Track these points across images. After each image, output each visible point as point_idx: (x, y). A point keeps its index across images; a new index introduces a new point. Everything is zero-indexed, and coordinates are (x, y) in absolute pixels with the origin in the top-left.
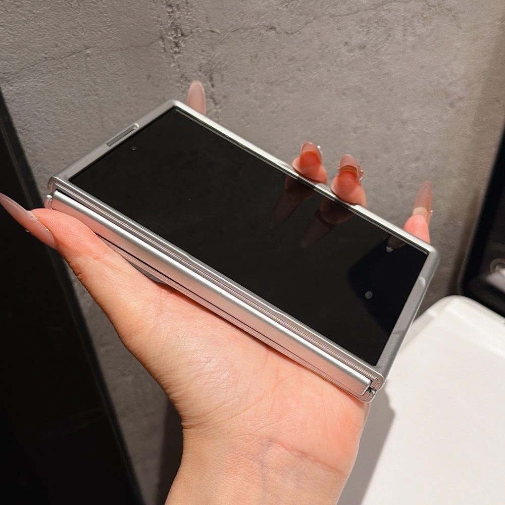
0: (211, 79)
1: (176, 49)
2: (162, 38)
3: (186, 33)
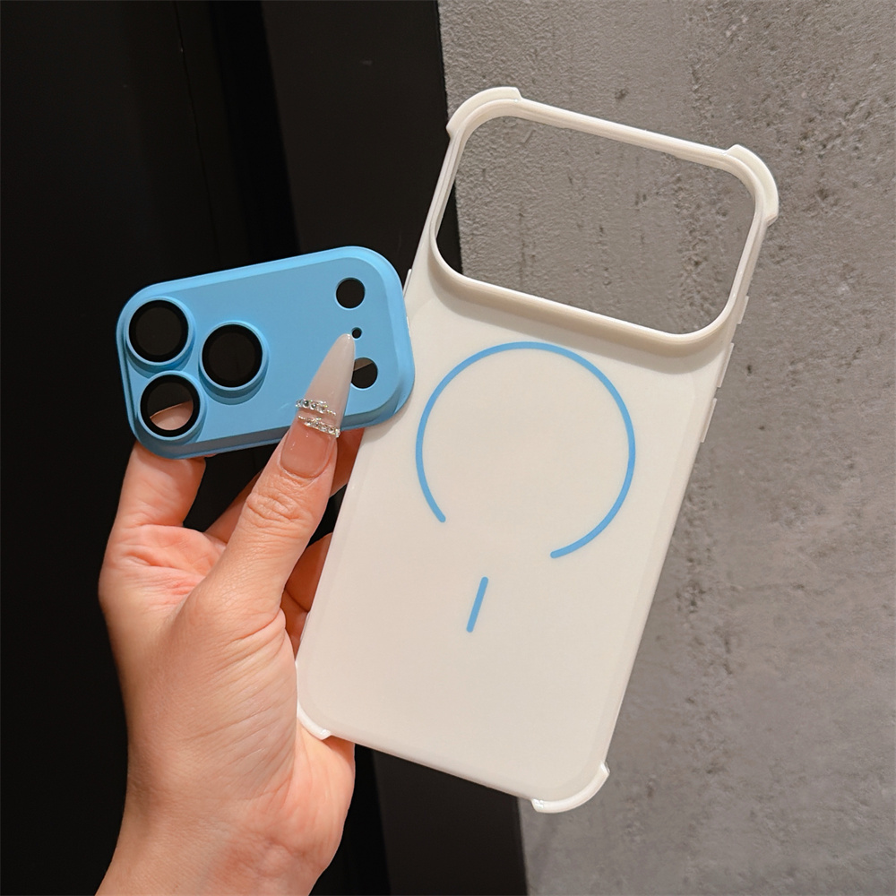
0: (727, 643)
1: (692, 608)
2: (678, 596)
3: (704, 590)
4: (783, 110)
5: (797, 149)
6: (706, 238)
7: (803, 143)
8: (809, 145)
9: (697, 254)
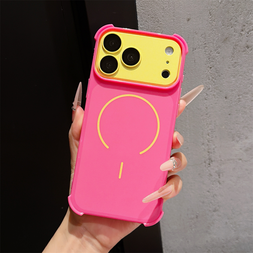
4: (236, 23)
5: (240, 34)
6: (213, 60)
7: (242, 32)
8: (243, 33)
9: (211, 65)
